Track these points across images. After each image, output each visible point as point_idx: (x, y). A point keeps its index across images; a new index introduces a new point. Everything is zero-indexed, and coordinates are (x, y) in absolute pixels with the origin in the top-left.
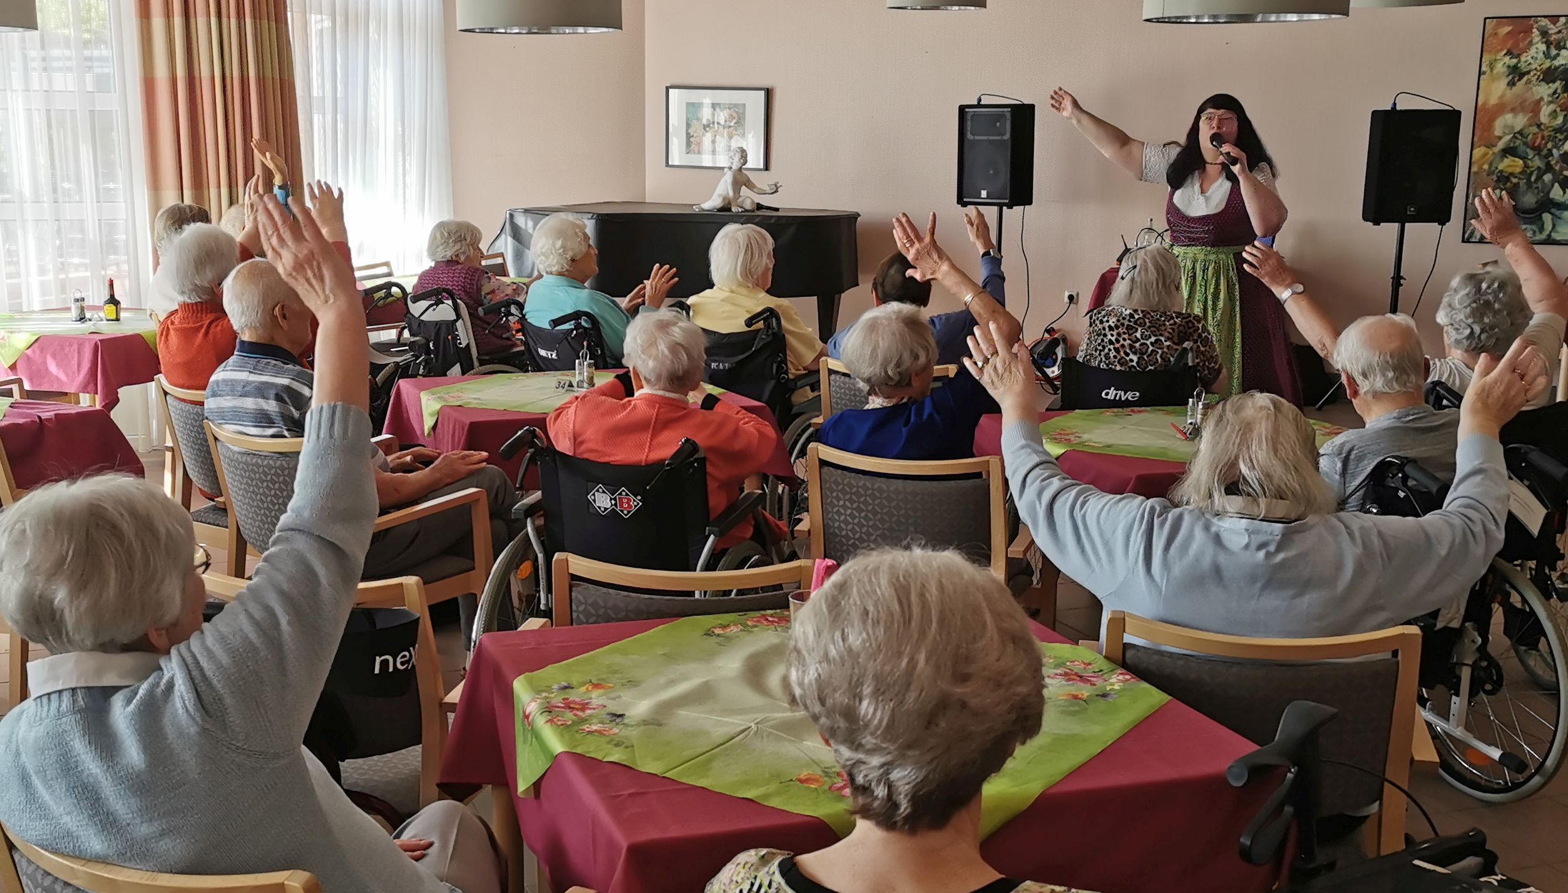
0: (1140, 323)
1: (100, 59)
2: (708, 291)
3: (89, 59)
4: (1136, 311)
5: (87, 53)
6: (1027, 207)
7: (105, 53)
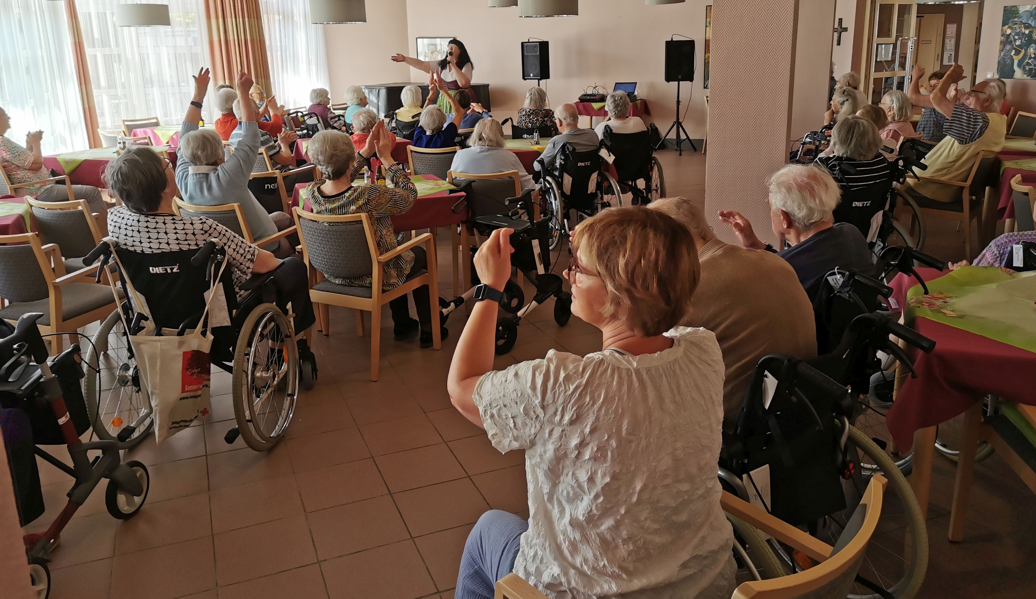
0: (532, 114)
1: (193, 31)
2: (402, 108)
3: (189, 31)
4: (530, 110)
5: (188, 29)
6: (548, 80)
7: (194, 29)
